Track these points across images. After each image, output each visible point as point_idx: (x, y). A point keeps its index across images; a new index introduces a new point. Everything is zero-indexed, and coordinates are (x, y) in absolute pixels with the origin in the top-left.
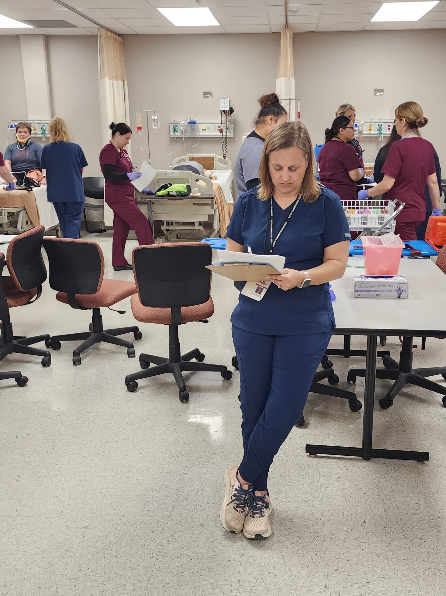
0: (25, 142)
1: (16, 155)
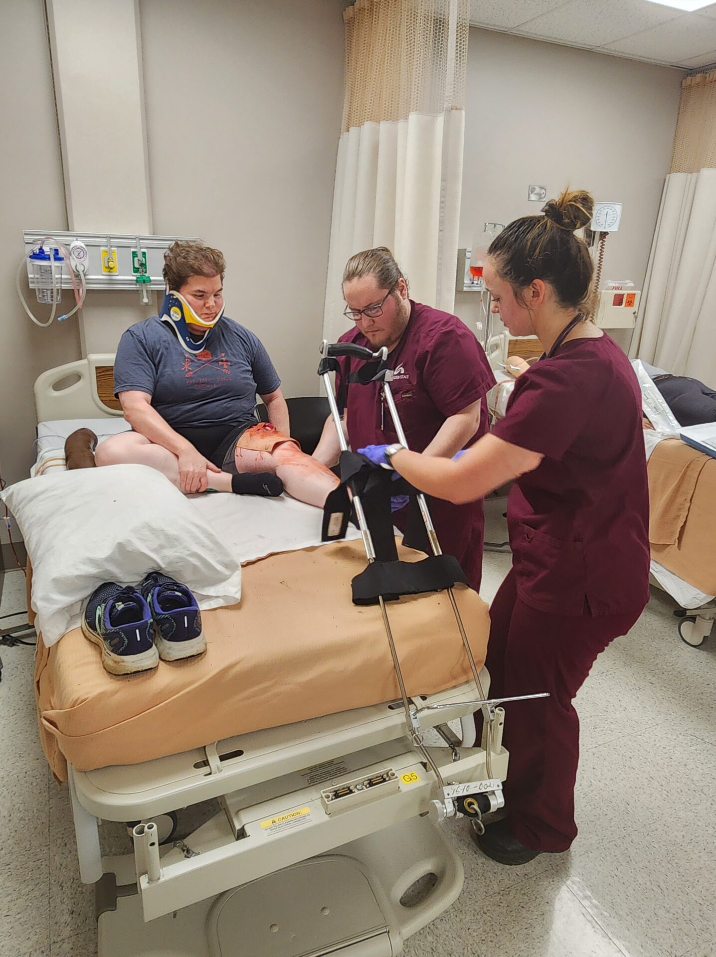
1: (183, 369)
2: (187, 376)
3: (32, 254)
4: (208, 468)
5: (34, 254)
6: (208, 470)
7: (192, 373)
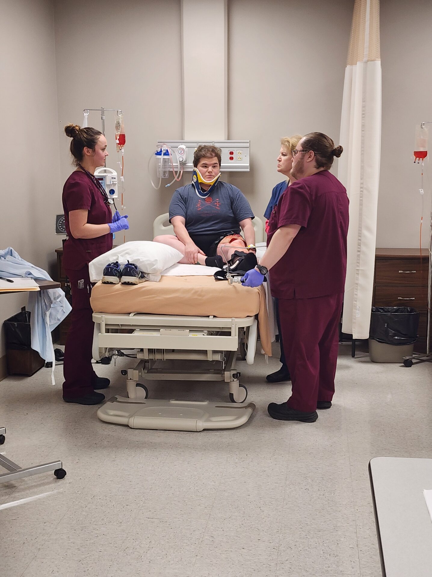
0: (212, 184)
1: (197, 206)
2: (198, 210)
3: (156, 152)
4: (199, 252)
5: (157, 152)
6: (199, 253)
7: (200, 208)
